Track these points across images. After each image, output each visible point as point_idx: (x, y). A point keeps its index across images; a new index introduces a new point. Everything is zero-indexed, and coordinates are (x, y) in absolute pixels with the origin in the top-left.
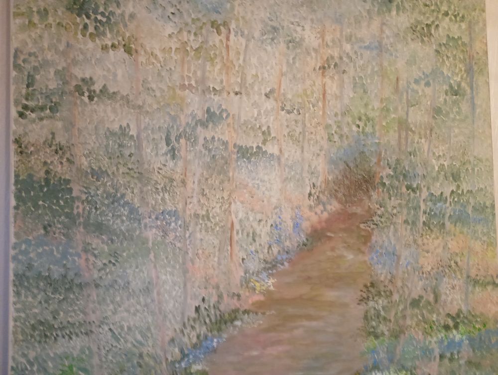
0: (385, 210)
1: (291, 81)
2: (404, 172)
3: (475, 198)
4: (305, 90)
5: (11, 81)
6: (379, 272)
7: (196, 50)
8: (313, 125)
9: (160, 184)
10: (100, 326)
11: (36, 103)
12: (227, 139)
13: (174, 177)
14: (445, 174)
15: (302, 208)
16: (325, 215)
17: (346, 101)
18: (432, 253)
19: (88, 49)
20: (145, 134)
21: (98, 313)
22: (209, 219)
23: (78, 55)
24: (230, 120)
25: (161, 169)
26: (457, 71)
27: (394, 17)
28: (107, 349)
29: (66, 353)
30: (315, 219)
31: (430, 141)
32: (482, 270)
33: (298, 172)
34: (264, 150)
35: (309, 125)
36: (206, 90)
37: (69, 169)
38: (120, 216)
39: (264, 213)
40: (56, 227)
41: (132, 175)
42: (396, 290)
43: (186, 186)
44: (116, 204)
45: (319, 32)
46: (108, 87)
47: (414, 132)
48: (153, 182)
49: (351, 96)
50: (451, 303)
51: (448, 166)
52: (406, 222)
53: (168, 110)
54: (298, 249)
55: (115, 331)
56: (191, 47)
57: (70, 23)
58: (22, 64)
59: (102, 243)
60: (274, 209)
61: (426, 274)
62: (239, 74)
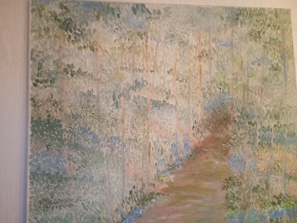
0: (236, 136)
1: (182, 64)
2: (247, 114)
3: (288, 129)
4: (190, 69)
5: (30, 67)
6: (234, 171)
7: (129, 48)
8: (195, 88)
9: (110, 122)
10: (77, 202)
11: (43, 78)
12: (147, 96)
13: (117, 118)
14: (271, 116)
15: (189, 135)
16: (202, 139)
17: (213, 75)
18: (264, 160)
19: (71, 49)
20: (101, 95)
21: (76, 194)
22: (137, 141)
23: (66, 52)
24: (148, 86)
25: (110, 114)
26: (276, 57)
27: (239, 28)
28: (80, 214)
29: (58, 217)
30: (196, 141)
31: (261, 97)
32: (293, 170)
33: (187, 114)
34: (167, 102)
35: (192, 88)
36: (135, 70)
37: (60, 114)
38: (87, 140)
39: (168, 138)
40: (53, 146)
41: (94, 117)
42: (244, 182)
43: (124, 123)
44: (86, 133)
45: (197, 37)
46: (82, 69)
47: (252, 92)
48: (106, 121)
49: (216, 72)
50: (276, 190)
51: (272, 110)
52: (249, 142)
53: (114, 81)
54: (187, 158)
55: (85, 204)
56: (127, 47)
57: (62, 35)
58: (36, 58)
59: (78, 155)
60: (173, 135)
61: (261, 172)
62: (153, 60)
